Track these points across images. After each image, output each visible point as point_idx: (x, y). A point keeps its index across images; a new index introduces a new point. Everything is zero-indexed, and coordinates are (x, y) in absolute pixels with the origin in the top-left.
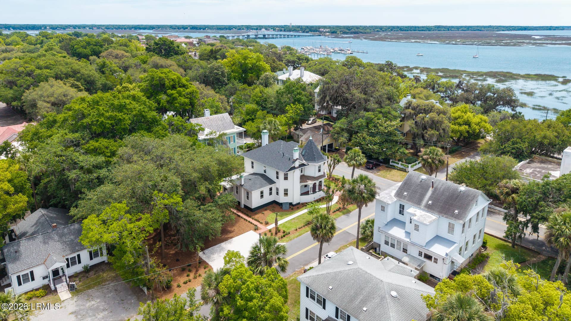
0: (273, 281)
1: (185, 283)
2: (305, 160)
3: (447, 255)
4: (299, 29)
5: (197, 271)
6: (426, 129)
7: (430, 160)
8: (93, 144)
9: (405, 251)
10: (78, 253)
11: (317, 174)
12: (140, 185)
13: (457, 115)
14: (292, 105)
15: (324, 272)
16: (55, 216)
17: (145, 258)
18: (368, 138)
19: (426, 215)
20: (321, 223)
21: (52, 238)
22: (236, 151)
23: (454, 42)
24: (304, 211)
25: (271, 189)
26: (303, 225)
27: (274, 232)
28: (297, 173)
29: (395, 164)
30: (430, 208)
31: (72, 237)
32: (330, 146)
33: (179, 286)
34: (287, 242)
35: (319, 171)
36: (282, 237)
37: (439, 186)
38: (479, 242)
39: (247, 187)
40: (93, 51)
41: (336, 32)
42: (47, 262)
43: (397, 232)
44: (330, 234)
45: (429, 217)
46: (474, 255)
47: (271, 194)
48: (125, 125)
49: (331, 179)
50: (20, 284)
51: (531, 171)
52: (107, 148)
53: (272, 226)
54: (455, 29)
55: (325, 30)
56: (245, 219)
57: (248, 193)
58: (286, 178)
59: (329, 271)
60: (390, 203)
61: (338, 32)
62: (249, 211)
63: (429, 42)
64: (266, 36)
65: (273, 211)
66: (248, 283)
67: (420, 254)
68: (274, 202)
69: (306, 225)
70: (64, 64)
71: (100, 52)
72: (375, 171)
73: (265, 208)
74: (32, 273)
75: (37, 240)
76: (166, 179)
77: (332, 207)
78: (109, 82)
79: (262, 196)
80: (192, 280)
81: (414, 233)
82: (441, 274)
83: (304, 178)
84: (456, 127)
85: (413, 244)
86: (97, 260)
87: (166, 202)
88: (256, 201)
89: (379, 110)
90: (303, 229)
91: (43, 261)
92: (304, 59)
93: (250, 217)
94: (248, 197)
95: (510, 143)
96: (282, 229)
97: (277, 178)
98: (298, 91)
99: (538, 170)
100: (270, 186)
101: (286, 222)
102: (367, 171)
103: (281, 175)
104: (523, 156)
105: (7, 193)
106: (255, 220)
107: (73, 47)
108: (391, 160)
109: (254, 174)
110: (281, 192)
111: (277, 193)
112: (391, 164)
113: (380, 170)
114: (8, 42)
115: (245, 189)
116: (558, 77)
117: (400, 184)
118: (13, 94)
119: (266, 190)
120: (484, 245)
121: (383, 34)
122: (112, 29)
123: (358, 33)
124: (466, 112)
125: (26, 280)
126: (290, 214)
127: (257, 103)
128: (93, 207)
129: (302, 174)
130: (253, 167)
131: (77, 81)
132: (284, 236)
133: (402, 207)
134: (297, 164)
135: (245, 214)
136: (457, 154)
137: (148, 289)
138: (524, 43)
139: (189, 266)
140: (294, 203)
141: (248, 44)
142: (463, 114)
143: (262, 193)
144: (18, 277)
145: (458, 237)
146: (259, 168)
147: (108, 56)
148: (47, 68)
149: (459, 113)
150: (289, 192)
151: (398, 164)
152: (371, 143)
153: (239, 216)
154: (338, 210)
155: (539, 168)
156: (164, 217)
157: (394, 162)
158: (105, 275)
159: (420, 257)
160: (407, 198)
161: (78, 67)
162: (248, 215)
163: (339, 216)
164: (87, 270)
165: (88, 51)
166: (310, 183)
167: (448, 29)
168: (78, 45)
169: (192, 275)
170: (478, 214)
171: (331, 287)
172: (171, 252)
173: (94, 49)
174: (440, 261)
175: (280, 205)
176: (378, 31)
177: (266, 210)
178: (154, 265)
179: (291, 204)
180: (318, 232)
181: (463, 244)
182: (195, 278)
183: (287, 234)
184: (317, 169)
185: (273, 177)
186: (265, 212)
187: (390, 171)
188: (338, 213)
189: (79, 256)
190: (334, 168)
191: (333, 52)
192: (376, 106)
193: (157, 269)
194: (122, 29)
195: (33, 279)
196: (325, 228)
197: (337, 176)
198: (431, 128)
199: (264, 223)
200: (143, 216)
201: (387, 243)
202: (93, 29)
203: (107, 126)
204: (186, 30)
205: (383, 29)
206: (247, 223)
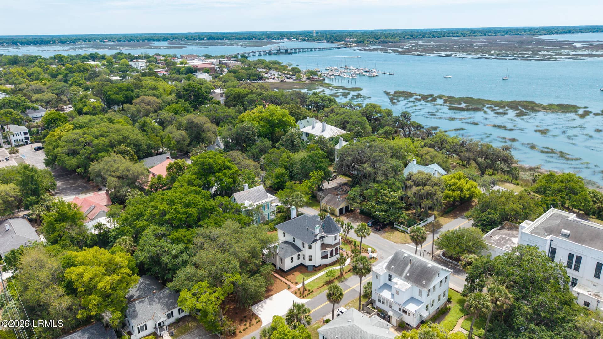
0: (302, 333)
1: (244, 330)
2: (325, 232)
3: (416, 311)
4: (324, 38)
5: (251, 321)
6: (423, 199)
7: (415, 237)
8: (175, 234)
9: (391, 307)
10: (172, 311)
11: (334, 242)
12: (214, 268)
13: (451, 182)
14: (314, 171)
15: (333, 327)
16: (149, 283)
17: (220, 316)
18: (376, 206)
19: (404, 284)
20: (333, 292)
21: (154, 301)
22: (270, 215)
23: (487, 55)
24: (322, 273)
25: (299, 255)
26: (323, 284)
27: (302, 290)
28: (319, 243)
29: (398, 227)
30: (407, 279)
31: (166, 300)
32: (347, 208)
33: (240, 332)
34: (311, 298)
35: (336, 239)
36: (308, 295)
37: (415, 263)
38: (444, 300)
39: (281, 254)
40: (125, 97)
41: (363, 42)
42: (155, 318)
43: (386, 294)
44: (339, 299)
45: (406, 285)
46: (440, 309)
47: (299, 259)
48: (194, 217)
49: (346, 241)
50: (139, 332)
51: (498, 238)
52: (185, 237)
53: (300, 286)
54: (493, 34)
55: (351, 40)
56: (280, 280)
57: (282, 260)
58: (310, 248)
59: (336, 326)
60: (381, 274)
61: (365, 42)
62: (283, 273)
63: (461, 56)
64: (289, 51)
65: (301, 272)
66: (288, 336)
67: (400, 309)
68: (302, 265)
69: (325, 284)
70: (115, 131)
71: (132, 98)
72: (381, 232)
73: (295, 269)
74: (146, 325)
75: (145, 303)
76: (229, 262)
77: (345, 268)
78: (152, 142)
79: (292, 261)
80: (249, 328)
81: (396, 296)
82: (413, 324)
83: (324, 246)
84: (450, 193)
85: (396, 303)
86: (183, 315)
87: (232, 279)
88: (288, 265)
89: (385, 181)
90: (323, 287)
91: (151, 317)
92: (327, 99)
93: (284, 278)
94: (282, 262)
95: (486, 213)
96: (308, 288)
97: (304, 247)
98: (320, 160)
99: (504, 236)
100: (298, 253)
101: (311, 282)
102: (376, 233)
103: (307, 246)
104: (495, 223)
105: (129, 275)
106: (288, 280)
107: (107, 93)
108: (395, 223)
109: (286, 242)
110: (307, 258)
111: (304, 258)
112: (395, 226)
113: (386, 232)
114: (29, 72)
115: (279, 257)
116: (580, 108)
117: (391, 257)
118: (77, 163)
119: (295, 257)
120: (449, 300)
121: (413, 43)
122: (125, 41)
123: (387, 43)
124: (459, 179)
125: (143, 330)
126: (314, 275)
127: (286, 168)
128: (183, 283)
129: (322, 242)
130: (284, 236)
131: (128, 146)
132: (309, 294)
133: (390, 276)
134: (318, 237)
135: (280, 275)
136: (452, 214)
137: (221, 334)
138: (561, 54)
139: (245, 317)
140: (317, 266)
141: (270, 66)
142: (457, 181)
143: (292, 258)
144: (138, 328)
145: (424, 298)
146: (289, 238)
147: (141, 103)
148: (102, 136)
149: (453, 180)
150: (312, 258)
151: (400, 226)
152: (378, 210)
153: (276, 277)
154: (349, 271)
155: (506, 234)
156: (230, 289)
157: (397, 225)
158: (190, 325)
159: (400, 312)
160: (393, 270)
161: (128, 133)
162: (282, 276)
163: (350, 276)
164: (178, 321)
165: (120, 97)
166: (329, 250)
167: (485, 34)
168: (110, 91)
169: (248, 324)
170: (441, 282)
171: (337, 336)
172: (231, 307)
173: (126, 94)
174: (412, 315)
175: (306, 267)
176: (408, 38)
177: (296, 271)
178: (226, 320)
179: (314, 266)
180: (332, 298)
181: (430, 303)
182: (250, 326)
183: (311, 292)
184: (334, 239)
185: (300, 246)
186: (295, 273)
187: (394, 233)
188: (349, 273)
189: (172, 312)
190: (348, 233)
191: (358, 74)
192: (384, 178)
193: (227, 322)
194: (135, 41)
195: (146, 329)
196: (336, 295)
197: (351, 238)
198: (426, 199)
199: (294, 283)
200: (217, 289)
201: (379, 301)
202: (104, 42)
203: (183, 219)
204: (203, 41)
205: (414, 36)
206: (282, 282)
